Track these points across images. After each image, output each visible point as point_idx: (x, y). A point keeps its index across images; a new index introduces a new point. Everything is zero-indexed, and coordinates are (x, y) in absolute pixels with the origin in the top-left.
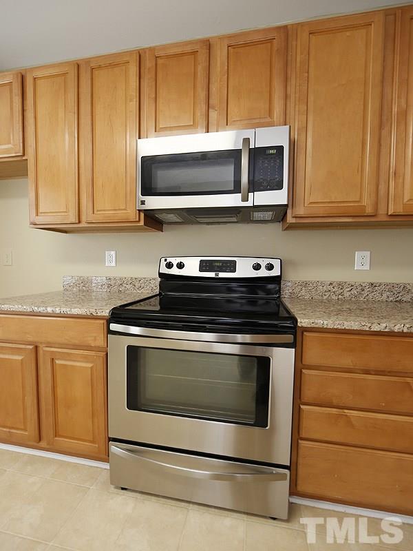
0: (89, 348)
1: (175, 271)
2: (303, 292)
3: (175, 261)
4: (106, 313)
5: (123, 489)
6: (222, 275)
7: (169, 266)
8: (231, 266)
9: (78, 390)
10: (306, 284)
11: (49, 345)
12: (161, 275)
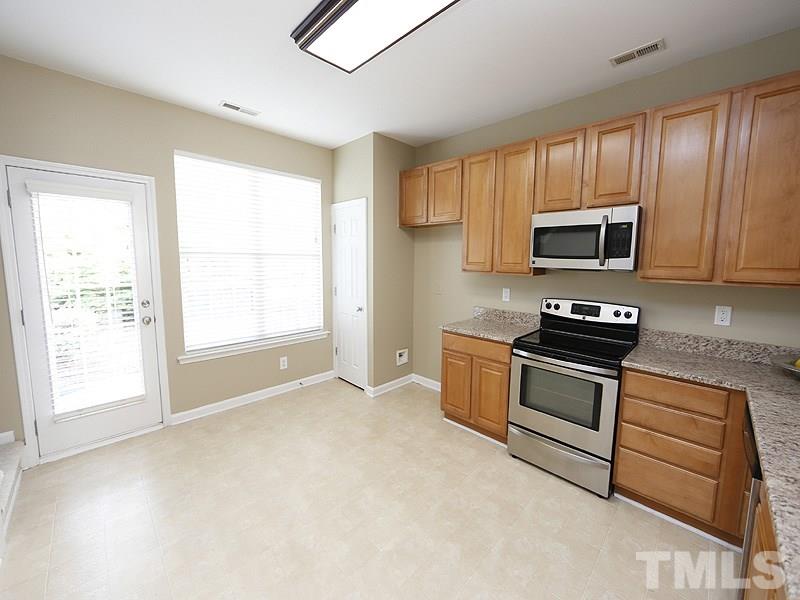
0: (500, 362)
1: (552, 311)
2: (659, 342)
3: (553, 302)
4: (511, 342)
5: (514, 457)
6: (589, 318)
7: (549, 306)
8: (596, 312)
9: (492, 390)
10: (663, 334)
11: (479, 357)
12: (542, 314)
